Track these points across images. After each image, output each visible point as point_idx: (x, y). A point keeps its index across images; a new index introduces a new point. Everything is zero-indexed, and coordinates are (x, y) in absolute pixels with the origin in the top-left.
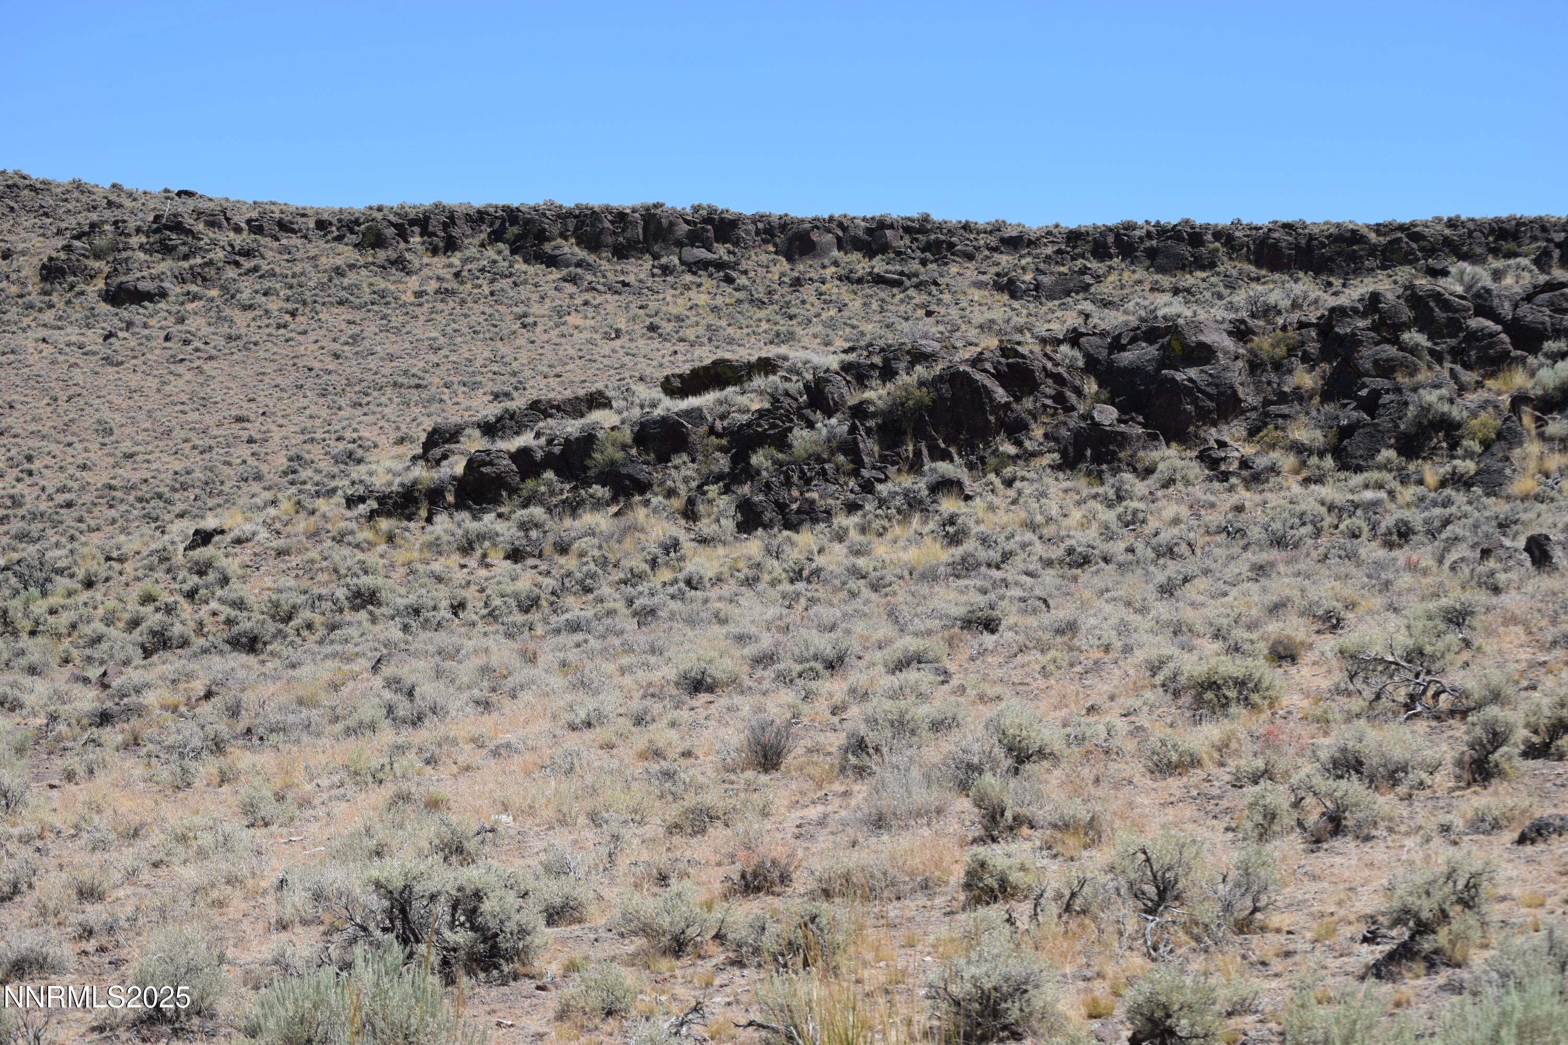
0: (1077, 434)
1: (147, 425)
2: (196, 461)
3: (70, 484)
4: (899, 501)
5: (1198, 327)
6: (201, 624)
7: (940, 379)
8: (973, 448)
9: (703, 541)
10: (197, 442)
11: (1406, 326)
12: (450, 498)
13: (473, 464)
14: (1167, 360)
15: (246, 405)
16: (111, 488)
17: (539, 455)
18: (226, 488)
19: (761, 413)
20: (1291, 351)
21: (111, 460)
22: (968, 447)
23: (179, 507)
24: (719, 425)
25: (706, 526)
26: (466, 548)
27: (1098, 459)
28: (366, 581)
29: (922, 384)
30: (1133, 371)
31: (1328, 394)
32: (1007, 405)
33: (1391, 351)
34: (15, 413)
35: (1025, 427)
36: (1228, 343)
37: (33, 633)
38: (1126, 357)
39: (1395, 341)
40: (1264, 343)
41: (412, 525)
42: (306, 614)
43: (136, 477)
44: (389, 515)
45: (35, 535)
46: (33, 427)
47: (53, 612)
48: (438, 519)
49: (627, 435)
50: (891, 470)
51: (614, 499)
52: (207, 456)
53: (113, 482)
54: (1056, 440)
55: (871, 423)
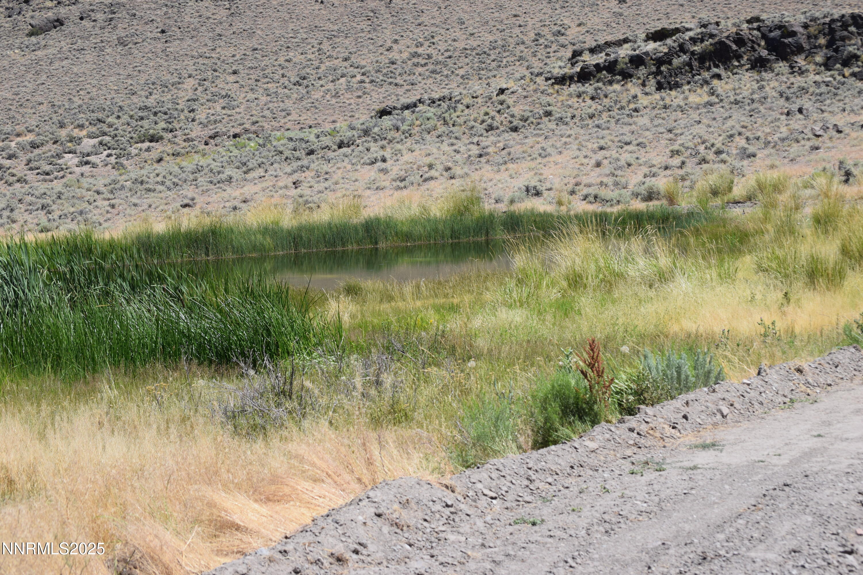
0: (756, 59)
1: (478, 20)
2: (498, 36)
3: (450, 48)
4: (701, 82)
5: (792, 26)
6: (502, 122)
7: (716, 43)
8: (726, 64)
9: (647, 94)
10: (500, 27)
11: (850, 25)
12: (576, 79)
13: (582, 69)
14: (783, 36)
15: (518, 8)
16: (466, 49)
17: (602, 65)
18: (510, 48)
19: (666, 54)
20: (820, 32)
21: (465, 36)
22: (724, 63)
23: (493, 57)
24: (654, 57)
25: (647, 89)
26: (579, 96)
27: (761, 67)
28: (549, 108)
29: (711, 44)
30: (774, 39)
31: (828, 47)
32: (736, 50)
33: (845, 33)
34: (424, 15)
35: (742, 57)
36: (801, 30)
37: (454, 125)
38: (772, 35)
39: (846, 30)
40: (812, 30)
41: (564, 87)
42: (531, 119)
43: (475, 44)
44: (558, 84)
45: (438, 70)
46: (432, 21)
47: (458, 117)
48: (572, 86)
49: (627, 60)
50: (702, 71)
51: (623, 80)
52: (502, 33)
53: (466, 47)
54: (751, 60)
55: (696, 57)
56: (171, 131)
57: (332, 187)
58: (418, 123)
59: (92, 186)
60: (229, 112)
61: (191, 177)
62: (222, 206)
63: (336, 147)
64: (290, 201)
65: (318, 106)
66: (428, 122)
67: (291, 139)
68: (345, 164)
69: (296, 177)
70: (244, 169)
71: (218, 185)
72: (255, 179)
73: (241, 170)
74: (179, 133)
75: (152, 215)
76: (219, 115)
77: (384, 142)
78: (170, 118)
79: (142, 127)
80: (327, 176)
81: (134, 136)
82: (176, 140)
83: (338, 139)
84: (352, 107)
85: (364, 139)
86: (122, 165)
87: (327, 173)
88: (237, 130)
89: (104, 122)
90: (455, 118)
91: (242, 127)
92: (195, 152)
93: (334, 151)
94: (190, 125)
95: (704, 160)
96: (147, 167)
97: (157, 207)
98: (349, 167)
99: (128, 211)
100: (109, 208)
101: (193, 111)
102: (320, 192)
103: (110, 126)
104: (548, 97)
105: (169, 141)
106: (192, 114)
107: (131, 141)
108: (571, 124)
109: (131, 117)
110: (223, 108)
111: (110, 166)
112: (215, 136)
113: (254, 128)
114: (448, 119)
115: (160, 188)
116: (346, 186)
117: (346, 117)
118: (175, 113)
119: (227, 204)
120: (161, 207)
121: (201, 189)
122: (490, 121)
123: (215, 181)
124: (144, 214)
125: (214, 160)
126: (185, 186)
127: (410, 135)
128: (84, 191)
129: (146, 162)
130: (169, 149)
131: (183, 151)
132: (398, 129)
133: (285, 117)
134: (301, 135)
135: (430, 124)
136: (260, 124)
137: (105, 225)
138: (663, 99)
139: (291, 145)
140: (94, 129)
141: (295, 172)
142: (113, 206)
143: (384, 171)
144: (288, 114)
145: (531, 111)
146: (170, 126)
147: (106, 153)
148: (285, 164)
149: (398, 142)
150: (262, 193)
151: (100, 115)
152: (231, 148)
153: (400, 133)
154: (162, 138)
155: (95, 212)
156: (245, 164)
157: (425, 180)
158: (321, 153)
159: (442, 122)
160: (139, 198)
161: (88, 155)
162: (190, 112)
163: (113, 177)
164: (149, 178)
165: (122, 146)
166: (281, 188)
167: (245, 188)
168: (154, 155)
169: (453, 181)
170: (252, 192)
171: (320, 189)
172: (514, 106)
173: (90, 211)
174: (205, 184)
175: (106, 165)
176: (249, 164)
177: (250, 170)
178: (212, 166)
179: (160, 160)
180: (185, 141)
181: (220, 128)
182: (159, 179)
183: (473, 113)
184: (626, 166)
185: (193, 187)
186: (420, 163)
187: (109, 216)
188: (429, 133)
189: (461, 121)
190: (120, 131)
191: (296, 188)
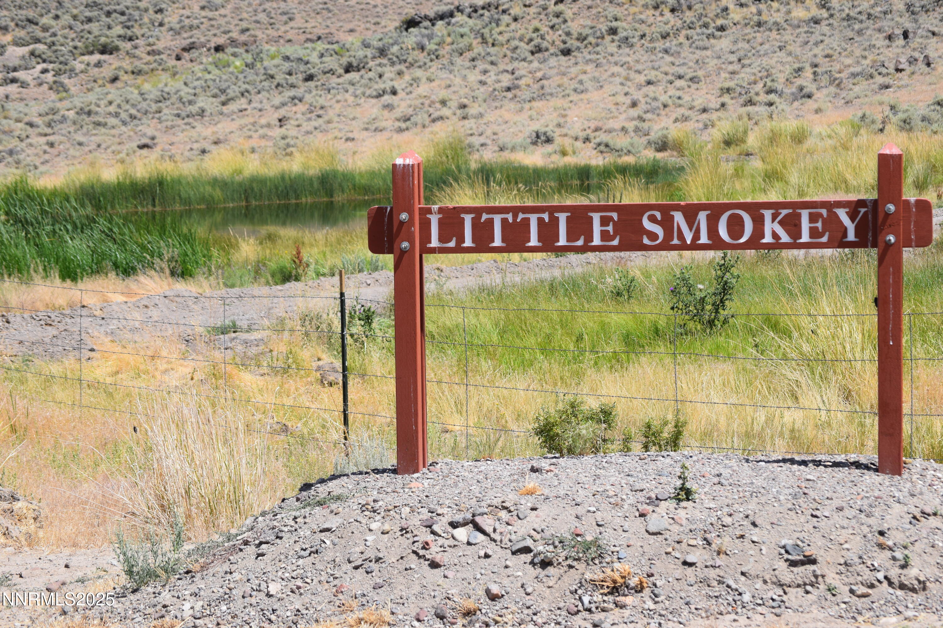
56: (130, 39)
57: (324, 126)
58: (449, 40)
59: (22, 115)
60: (210, 14)
61: (154, 107)
62: (188, 147)
63: (341, 71)
64: (270, 144)
65: (331, 8)
66: (460, 40)
67: (287, 58)
68: (347, 96)
69: (282, 112)
70: (223, 98)
71: (186, 120)
72: (233, 112)
73: (219, 100)
74: (140, 42)
75: (101, 157)
76: (196, 18)
77: (402, 67)
78: (129, 20)
79: (89, 32)
80: (321, 112)
81: (79, 44)
82: (137, 52)
83: (344, 61)
84: (378, 9)
85: (378, 61)
86: (62, 85)
87: (322, 108)
88: (221, 40)
89: (37, 24)
90: (495, 36)
91: (227, 36)
92: (163, 70)
93: (340, 76)
94: (157, 31)
95: (750, 101)
96: (98, 90)
97: (108, 147)
98: (351, 99)
99: (72, 152)
100: (47, 148)
101: (160, 11)
102: (308, 133)
103: (45, 29)
104: (618, 9)
105: (128, 53)
106: (159, 16)
107: (74, 52)
108: (637, 47)
109: (75, 17)
110: (203, 8)
111: (45, 86)
112: (191, 48)
113: (243, 38)
114: (487, 35)
115: (112, 121)
116: (341, 126)
117: (368, 25)
118: (136, 14)
119: (195, 146)
120: (113, 148)
121: (165, 124)
122: (539, 40)
123: (183, 114)
124: (90, 156)
125: (186, 84)
126: (144, 120)
127: (437, 57)
128: (11, 122)
129: (95, 81)
130: (127, 64)
131: (146, 68)
132: (423, 48)
133: (286, 23)
134: (301, 53)
135: (463, 43)
136: (252, 32)
137: (42, 168)
138: (759, 13)
139: (287, 66)
140: (22, 33)
141: (284, 104)
142: (52, 145)
143: (389, 107)
144: (291, 19)
145: (592, 28)
146: (129, 33)
147: (39, 67)
148: (275, 92)
149: (420, 67)
150: (238, 133)
151: (31, 14)
152: (210, 68)
153: (425, 53)
154: (117, 49)
155: (29, 151)
156: (223, 91)
157: (434, 121)
158: (323, 78)
159: (480, 40)
160: (85, 135)
161: (15, 70)
162: (156, 12)
163: (51, 105)
164: (99, 106)
165: (62, 59)
166: (262, 127)
167: (219, 126)
168: (107, 72)
169: (466, 122)
170: (227, 130)
171: (309, 128)
172: (573, 20)
173: (23, 150)
174: (170, 117)
175: (40, 84)
176: (230, 92)
177: (229, 100)
178: (182, 93)
179: (115, 79)
180: (149, 53)
181: (198, 36)
182: (112, 109)
183: (520, 29)
184: (662, 107)
185: (155, 121)
186: (433, 97)
187: (47, 157)
188: (461, 54)
189: (502, 39)
190: (59, 37)
191: (281, 126)
